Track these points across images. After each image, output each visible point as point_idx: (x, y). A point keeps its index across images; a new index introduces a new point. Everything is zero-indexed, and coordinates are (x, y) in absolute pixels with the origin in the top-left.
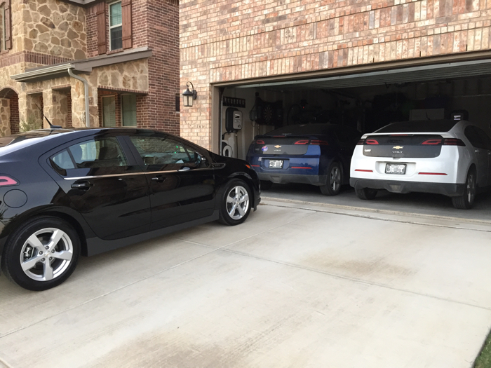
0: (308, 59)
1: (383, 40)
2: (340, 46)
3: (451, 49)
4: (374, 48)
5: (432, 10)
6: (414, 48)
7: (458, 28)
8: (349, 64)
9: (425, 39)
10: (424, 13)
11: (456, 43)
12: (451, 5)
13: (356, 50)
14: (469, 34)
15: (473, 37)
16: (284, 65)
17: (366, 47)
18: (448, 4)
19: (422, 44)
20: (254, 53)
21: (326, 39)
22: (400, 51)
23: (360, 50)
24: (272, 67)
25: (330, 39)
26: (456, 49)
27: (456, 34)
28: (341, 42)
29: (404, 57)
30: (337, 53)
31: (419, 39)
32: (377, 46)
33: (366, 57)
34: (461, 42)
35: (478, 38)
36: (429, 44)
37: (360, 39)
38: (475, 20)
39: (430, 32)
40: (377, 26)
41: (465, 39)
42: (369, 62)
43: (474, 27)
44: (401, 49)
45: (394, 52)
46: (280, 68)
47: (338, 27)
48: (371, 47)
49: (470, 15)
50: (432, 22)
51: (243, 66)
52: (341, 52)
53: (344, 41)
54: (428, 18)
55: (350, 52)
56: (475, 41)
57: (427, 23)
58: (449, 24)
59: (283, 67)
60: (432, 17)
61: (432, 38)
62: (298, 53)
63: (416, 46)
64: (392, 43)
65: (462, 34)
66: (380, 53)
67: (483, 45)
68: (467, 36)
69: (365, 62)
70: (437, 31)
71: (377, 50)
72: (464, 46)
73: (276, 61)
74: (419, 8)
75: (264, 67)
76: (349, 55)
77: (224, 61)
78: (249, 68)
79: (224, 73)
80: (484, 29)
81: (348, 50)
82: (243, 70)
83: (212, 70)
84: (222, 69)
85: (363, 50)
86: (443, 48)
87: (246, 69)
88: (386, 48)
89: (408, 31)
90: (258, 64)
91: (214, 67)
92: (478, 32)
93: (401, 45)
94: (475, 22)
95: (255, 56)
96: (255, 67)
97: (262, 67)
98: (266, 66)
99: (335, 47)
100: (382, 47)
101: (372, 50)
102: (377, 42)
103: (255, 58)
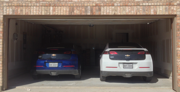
0: (78, 9)
1: (119, 5)
2: (97, 5)
3: (150, 13)
4: (115, 8)
7: (153, 4)
8: (102, 14)
9: (139, 7)
11: (152, 10)
13: (105, 8)
14: (157, 7)
15: (159, 9)
16: (62, 10)
17: (111, 7)
19: (138, 9)
22: (127, 11)
23: (107, 8)
24: (54, 10)
26: (152, 13)
27: (152, 6)
28: (97, 2)
29: (130, 14)
30: (95, 8)
31: (136, 7)
32: (116, 7)
33: (111, 12)
34: (154, 10)
36: (141, 9)
37: (107, 2)
39: (141, 4)
41: (156, 9)
42: (112, 14)
43: (159, 5)
44: (128, 10)
45: (124, 11)
46: (59, 12)
48: (113, 7)
51: (32, 7)
52: (97, 8)
53: (99, 2)
55: (102, 8)
56: (160, 10)
58: (149, 2)
59: (62, 11)
61: (142, 7)
62: (72, 5)
63: (135, 9)
64: (124, 7)
65: (154, 7)
66: (118, 11)
67: (163, 13)
68: (156, 8)
69: (110, 14)
70: (144, 4)
71: (116, 9)
72: (155, 12)
73: (56, 7)
75: (48, 9)
76: (102, 10)
77: (16, 2)
78: (37, 9)
79: (16, 10)
80: (163, 6)
81: (101, 7)
82: (32, 10)
83: (6, 7)
84: (14, 7)
85: (109, 8)
86: (147, 12)
87: (35, 10)
88: (120, 9)
89: (131, 2)
90: (44, 8)
91: (7, 5)
92: (161, 7)
93: (128, 8)
94: (160, 3)
95: (41, 2)
96: (42, 9)
97: (47, 9)
98: (50, 9)
99: (94, 4)
100: (119, 8)
101: (113, 9)
102: (116, 5)
103: (41, 4)
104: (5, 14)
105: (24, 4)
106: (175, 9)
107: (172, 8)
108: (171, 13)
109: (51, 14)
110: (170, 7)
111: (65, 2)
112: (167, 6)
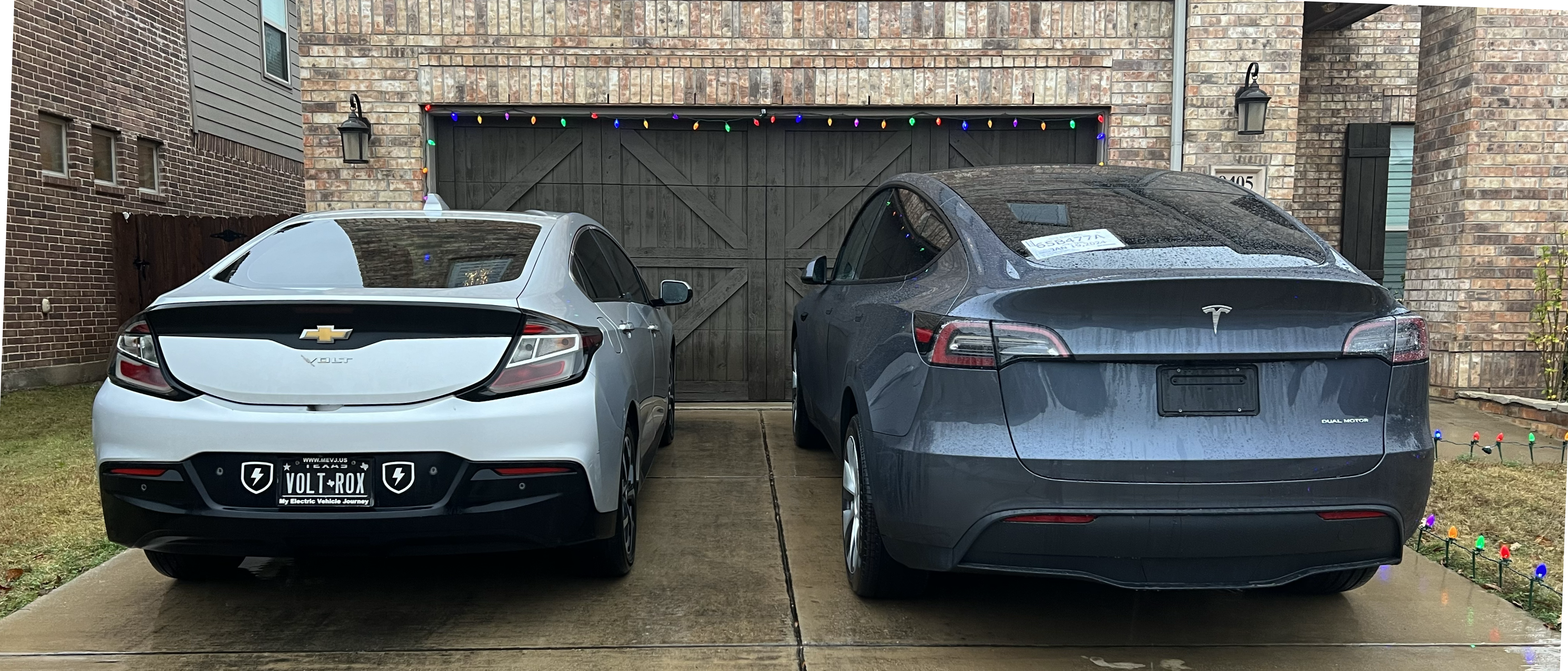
0: (722, 79)
1: (887, 63)
2: (798, 62)
3: (1008, 97)
4: (870, 76)
5: (975, 23)
6: (945, 87)
7: (1019, 62)
8: (819, 101)
9: (965, 73)
10: (961, 25)
11: (1017, 88)
12: (1007, 20)
13: (832, 75)
14: (1037, 75)
15: (1042, 82)
16: (657, 83)
17: (853, 73)
18: (1002, 18)
19: (960, 83)
20: (570, 44)
21: (764, 41)
22: (920, 90)
23: (840, 76)
24: (624, 86)
25: (773, 43)
26: (1017, 100)
27: (1015, 72)
28: (799, 53)
29: (928, 101)
30: (790, 75)
31: (954, 72)
32: (875, 72)
33: (853, 92)
34: (1023, 88)
35: (1051, 84)
36: (972, 83)
37: (840, 53)
38: (1044, 53)
39: (976, 64)
40: (874, 34)
41: (1031, 84)
42: (860, 104)
43: (1044, 65)
44: (922, 85)
45: (908, 90)
46: (646, 91)
47: (790, 20)
48: (863, 74)
49: (1039, 43)
50: (977, 44)
51: (534, 71)
52: (800, 75)
53: (806, 53)
54: (968, 37)
55: (819, 77)
56: (1046, 89)
57: (968, 44)
58: (1005, 52)
59: (657, 89)
60: (977, 37)
61: (976, 74)
62: (696, 62)
63: (949, 84)
64: (905, 71)
65: (1026, 74)
66: (883, 89)
67: (1058, 98)
68: (1033, 79)
69: (852, 102)
70: (986, 62)
71: (875, 80)
72: (1029, 94)
73: (635, 72)
74: (951, 15)
75: (601, 81)
76: (817, 83)
77: (471, 51)
78: (555, 80)
79: (472, 83)
80: (1059, 70)
81: (815, 73)
82: (535, 82)
83: (427, 69)
84: (462, 72)
85: (848, 77)
86: (996, 95)
87: (546, 81)
88: (893, 80)
89: (935, 53)
90: (583, 74)
91: (434, 63)
92: (1051, 73)
93: (922, 79)
94: (1047, 57)
95: (572, 51)
96: (574, 80)
97: (594, 81)
98: (606, 80)
99: (787, 62)
100: (885, 77)
101: (865, 80)
102: (876, 65)
103: (573, 58)
104: (426, 99)
105: (502, 60)
106: (1104, 83)
107: (1095, 79)
108: (1087, 98)
109: (613, 100)
110: (1087, 73)
111: (668, 52)
112: (1076, 72)
